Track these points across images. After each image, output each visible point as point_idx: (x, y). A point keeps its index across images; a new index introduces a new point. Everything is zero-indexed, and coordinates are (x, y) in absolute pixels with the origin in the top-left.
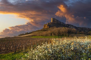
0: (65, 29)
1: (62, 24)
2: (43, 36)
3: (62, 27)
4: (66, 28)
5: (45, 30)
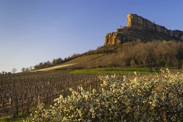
0: (170, 45)
1: (159, 30)
4: (171, 41)
5: (111, 52)
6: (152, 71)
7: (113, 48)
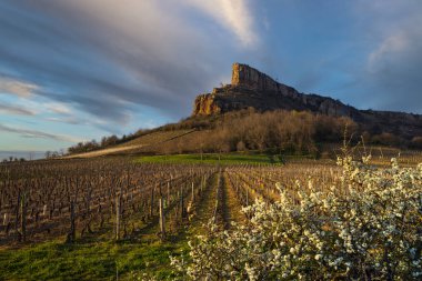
0: (302, 117)
1: (285, 93)
2: (192, 152)
3: (283, 108)
4: (304, 113)
5: (204, 126)
6: (273, 162)
7: (207, 121)
